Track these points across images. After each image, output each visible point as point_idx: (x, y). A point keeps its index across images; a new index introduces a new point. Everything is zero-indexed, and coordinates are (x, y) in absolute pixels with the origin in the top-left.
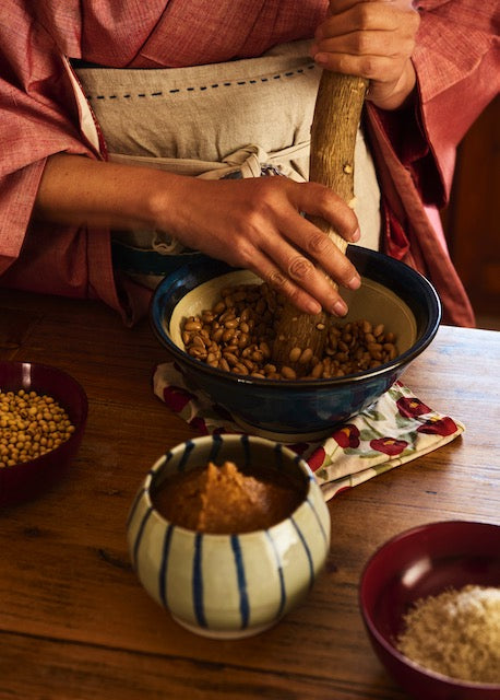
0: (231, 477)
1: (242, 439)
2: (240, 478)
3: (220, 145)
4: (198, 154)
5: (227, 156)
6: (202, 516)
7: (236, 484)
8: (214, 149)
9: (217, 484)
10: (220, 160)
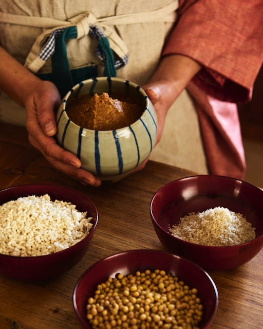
0: (106, 100)
1: (108, 79)
2: (111, 100)
3: (67, 10)
4: (53, 15)
5: (71, 18)
6: (95, 121)
7: (110, 104)
8: (63, 12)
9: (100, 104)
10: (67, 20)
